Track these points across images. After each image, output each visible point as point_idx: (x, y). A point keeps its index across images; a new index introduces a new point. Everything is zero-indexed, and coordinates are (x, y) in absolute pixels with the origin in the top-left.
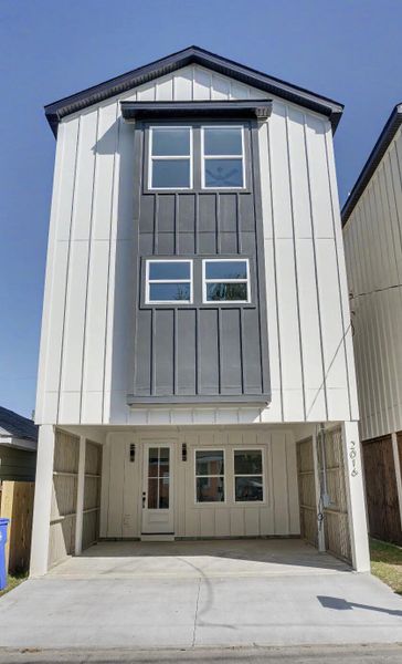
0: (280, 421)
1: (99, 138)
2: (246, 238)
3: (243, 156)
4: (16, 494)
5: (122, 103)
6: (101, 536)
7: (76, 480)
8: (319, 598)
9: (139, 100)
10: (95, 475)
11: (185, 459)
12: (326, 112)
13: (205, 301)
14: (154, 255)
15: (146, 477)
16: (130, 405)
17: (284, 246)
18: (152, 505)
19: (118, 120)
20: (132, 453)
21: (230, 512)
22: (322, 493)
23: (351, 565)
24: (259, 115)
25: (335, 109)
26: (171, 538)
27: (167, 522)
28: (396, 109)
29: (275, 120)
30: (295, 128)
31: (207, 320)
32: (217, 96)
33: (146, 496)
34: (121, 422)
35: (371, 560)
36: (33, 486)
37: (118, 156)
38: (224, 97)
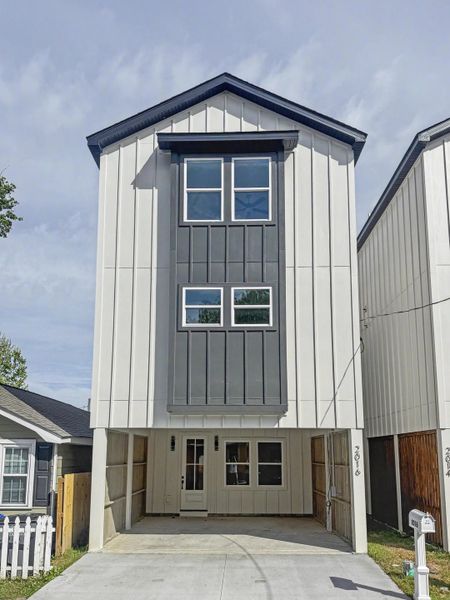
0: (295, 427)
1: (138, 171)
2: (271, 267)
3: (270, 188)
4: (76, 484)
5: (158, 134)
6: (147, 511)
7: (126, 469)
8: (331, 578)
9: (174, 131)
10: (142, 463)
11: (216, 449)
12: (349, 141)
13: (233, 324)
14: (189, 283)
15: (185, 464)
16: (170, 412)
17: (304, 275)
18: (189, 487)
19: (155, 151)
20: (173, 444)
21: (254, 495)
22: (331, 485)
23: (352, 546)
24: (286, 146)
25: (358, 138)
26: (205, 514)
27: (201, 501)
28: (417, 137)
29: (300, 151)
30: (320, 159)
31: (235, 341)
32: (248, 127)
33: (185, 480)
34: (162, 425)
35: (368, 541)
36: (90, 476)
37: (156, 191)
38: (253, 128)
